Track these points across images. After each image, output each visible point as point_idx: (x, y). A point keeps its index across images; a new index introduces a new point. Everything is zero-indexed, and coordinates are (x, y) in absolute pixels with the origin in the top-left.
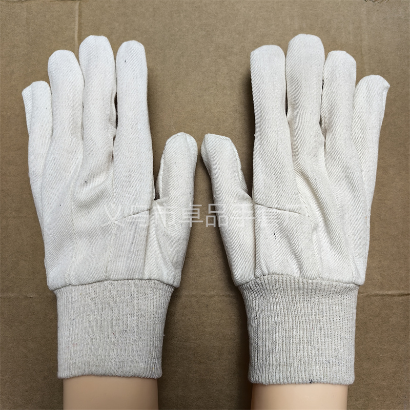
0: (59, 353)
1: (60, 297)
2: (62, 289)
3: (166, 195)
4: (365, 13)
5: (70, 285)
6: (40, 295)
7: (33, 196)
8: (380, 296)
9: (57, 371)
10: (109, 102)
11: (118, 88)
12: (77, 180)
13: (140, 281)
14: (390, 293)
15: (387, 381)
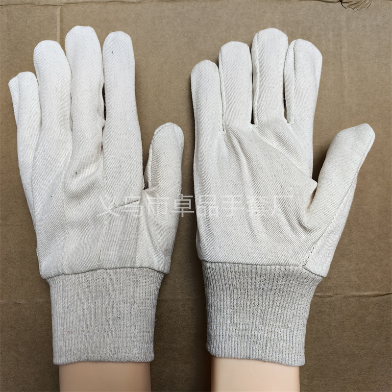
0: (54, 340)
1: (53, 286)
2: (55, 278)
3: (155, 184)
4: (345, 20)
5: (63, 274)
6: (29, 301)
7: (24, 187)
8: (357, 297)
9: (53, 357)
10: (97, 93)
11: (106, 79)
12: (67, 171)
13: (132, 269)
14: (366, 294)
15: (362, 376)
